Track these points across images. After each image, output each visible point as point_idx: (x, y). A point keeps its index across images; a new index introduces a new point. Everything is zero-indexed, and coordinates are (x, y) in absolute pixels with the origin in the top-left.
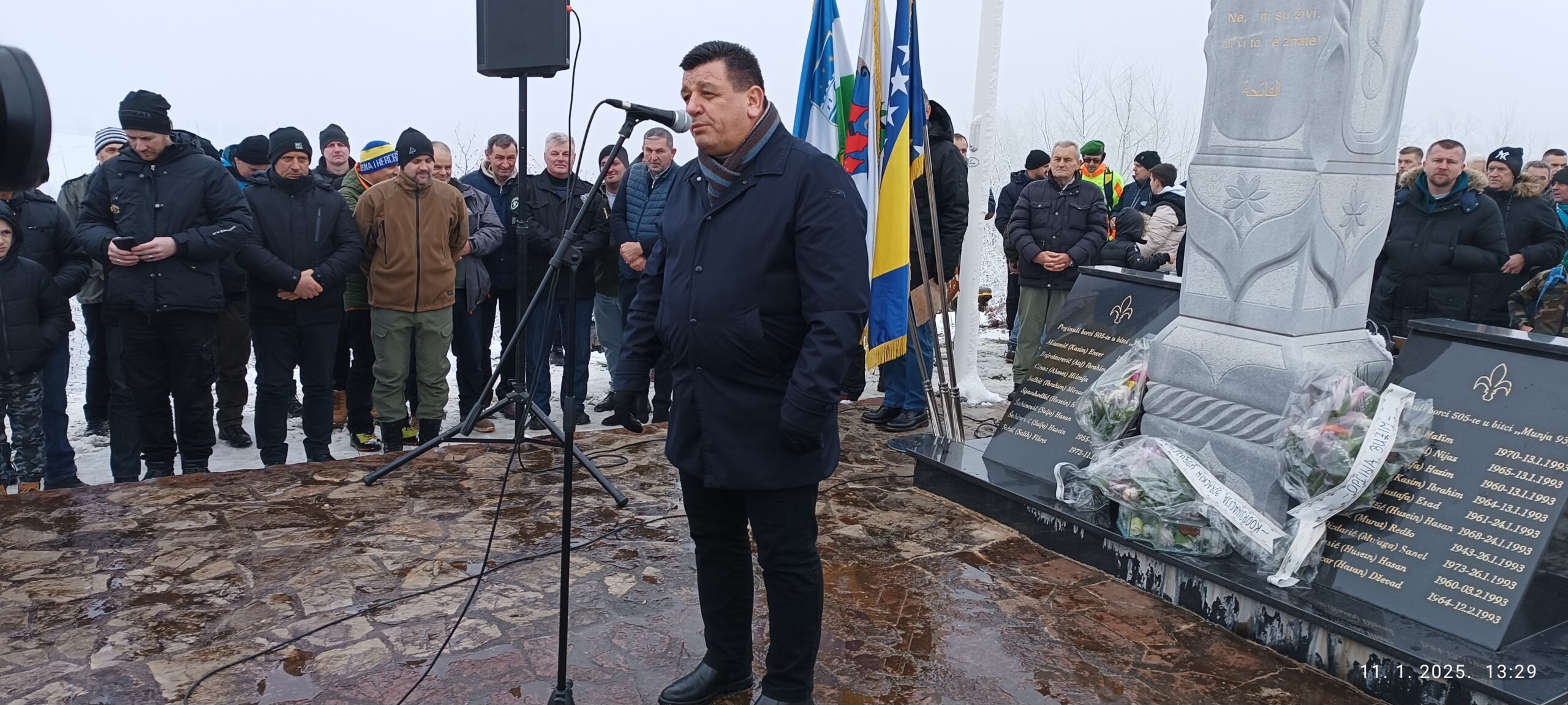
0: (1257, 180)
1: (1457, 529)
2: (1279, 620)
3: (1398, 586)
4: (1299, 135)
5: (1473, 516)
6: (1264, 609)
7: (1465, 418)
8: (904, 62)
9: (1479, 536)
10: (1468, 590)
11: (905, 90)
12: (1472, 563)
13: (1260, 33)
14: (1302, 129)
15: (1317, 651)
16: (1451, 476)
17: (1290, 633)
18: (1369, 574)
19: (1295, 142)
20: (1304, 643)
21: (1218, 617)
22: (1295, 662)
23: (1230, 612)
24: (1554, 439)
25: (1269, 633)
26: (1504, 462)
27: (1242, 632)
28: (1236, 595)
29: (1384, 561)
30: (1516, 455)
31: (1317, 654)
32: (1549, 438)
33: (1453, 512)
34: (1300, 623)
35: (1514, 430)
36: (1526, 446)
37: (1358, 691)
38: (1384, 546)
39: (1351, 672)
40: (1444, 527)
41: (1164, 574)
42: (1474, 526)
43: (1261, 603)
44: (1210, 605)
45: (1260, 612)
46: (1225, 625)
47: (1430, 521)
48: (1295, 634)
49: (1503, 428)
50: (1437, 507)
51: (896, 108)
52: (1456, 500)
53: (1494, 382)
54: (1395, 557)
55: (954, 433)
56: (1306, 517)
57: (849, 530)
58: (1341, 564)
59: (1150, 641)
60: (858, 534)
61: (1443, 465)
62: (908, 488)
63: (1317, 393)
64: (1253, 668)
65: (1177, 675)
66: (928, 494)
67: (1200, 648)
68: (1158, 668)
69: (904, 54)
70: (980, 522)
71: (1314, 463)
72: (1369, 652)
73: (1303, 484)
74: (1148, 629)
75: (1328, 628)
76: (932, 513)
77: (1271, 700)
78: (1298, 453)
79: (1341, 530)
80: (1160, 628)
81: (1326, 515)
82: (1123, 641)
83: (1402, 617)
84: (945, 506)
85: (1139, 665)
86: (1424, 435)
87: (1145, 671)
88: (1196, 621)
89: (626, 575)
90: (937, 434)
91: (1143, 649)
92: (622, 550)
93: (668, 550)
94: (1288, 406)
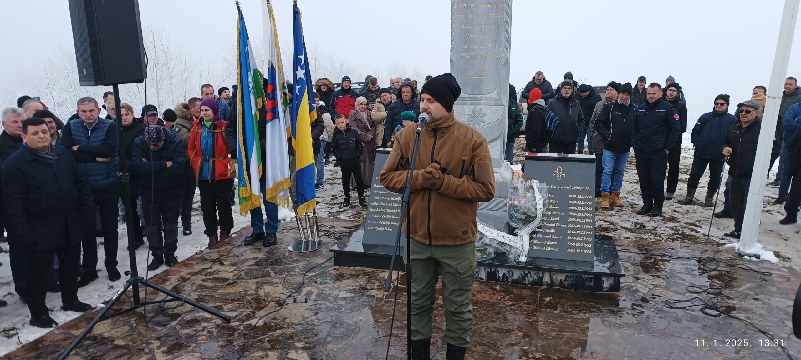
0: (480, 110)
1: (567, 225)
2: (530, 274)
3: (557, 250)
4: (496, 92)
5: (570, 220)
6: (524, 271)
7: (555, 187)
8: (302, 64)
9: (574, 226)
10: (578, 245)
11: (303, 77)
12: (576, 235)
13: (475, 53)
14: (496, 90)
15: (546, 280)
16: (558, 208)
17: (535, 277)
18: (546, 249)
19: (494, 95)
20: (541, 279)
21: (505, 280)
22: (538, 287)
23: (510, 277)
24: (584, 188)
25: (526, 280)
26: (573, 199)
27: (516, 283)
28: (512, 270)
29: (548, 242)
30: (575, 196)
32: (583, 188)
33: (563, 219)
34: (539, 272)
35: (571, 188)
36: (577, 192)
37: (563, 289)
38: (547, 237)
39: (560, 283)
40: (563, 226)
41: (479, 270)
42: (572, 223)
44: (501, 277)
45: (522, 273)
46: (508, 282)
47: (558, 225)
48: (537, 277)
49: (568, 188)
50: (558, 219)
51: (300, 86)
52: (563, 215)
53: (559, 173)
54: (552, 240)
55: (313, 237)
56: (524, 234)
57: (343, 294)
58: (535, 248)
59: (498, 296)
60: (349, 295)
61: (554, 205)
62: (333, 268)
63: (514, 188)
64: (533, 293)
65: (521, 305)
66: (345, 267)
67: (512, 293)
68: (513, 305)
69: (302, 60)
70: (381, 273)
71: (525, 213)
72: (565, 275)
73: (520, 222)
74: (491, 292)
75: (550, 271)
76: (359, 275)
77: (551, 302)
78: (517, 211)
79: (531, 236)
80: (493, 291)
81: (530, 232)
82: (492, 300)
83: (562, 260)
84: (359, 271)
85: (508, 306)
86: (547, 195)
87: (513, 307)
88: (498, 284)
89: (294, 351)
90: (303, 239)
91: (501, 300)
92: (268, 341)
93: (289, 333)
94: (510, 195)
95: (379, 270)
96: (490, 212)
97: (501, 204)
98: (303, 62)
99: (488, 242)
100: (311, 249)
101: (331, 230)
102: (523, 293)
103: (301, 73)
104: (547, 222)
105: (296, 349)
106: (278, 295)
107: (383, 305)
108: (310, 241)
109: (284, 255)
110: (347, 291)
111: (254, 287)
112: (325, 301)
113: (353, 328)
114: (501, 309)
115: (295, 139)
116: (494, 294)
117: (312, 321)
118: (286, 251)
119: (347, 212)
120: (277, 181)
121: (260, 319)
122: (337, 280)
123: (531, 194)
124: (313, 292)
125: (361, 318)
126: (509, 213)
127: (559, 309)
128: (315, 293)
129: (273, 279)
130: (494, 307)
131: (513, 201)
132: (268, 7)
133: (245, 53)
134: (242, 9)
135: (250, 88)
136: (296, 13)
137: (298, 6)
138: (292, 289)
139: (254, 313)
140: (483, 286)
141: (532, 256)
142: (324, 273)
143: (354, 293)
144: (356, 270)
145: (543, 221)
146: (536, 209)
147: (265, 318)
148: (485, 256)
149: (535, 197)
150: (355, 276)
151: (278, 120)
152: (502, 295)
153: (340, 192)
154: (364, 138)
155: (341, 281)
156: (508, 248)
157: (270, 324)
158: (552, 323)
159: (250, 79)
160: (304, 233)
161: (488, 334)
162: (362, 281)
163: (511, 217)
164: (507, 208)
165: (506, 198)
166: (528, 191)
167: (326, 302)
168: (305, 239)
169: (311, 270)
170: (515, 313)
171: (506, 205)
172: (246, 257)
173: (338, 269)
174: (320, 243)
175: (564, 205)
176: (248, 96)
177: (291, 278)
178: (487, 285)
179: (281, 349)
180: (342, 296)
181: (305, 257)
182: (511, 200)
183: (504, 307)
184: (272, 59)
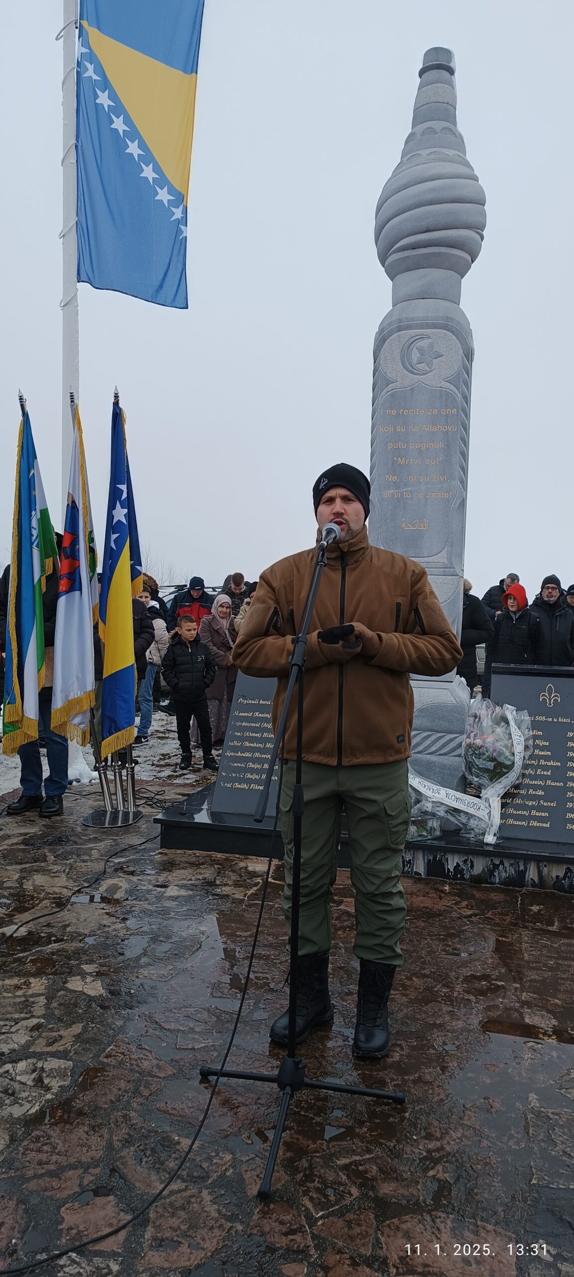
1: (565, 784)
2: (503, 865)
3: (548, 825)
4: (444, 553)
5: (570, 774)
6: (492, 860)
7: (544, 718)
8: (123, 498)
11: (124, 521)
13: (410, 489)
14: (446, 550)
15: (531, 877)
16: (550, 754)
17: (512, 871)
18: (529, 823)
19: (441, 558)
20: (522, 874)
21: (459, 876)
22: (517, 888)
23: (468, 870)
25: (497, 876)
26: (573, 740)
27: (477, 881)
28: (470, 857)
29: (534, 813)
31: (531, 879)
33: (559, 774)
34: (518, 862)
35: (571, 721)
37: (561, 894)
38: (530, 804)
39: (555, 883)
40: (558, 784)
41: (413, 858)
42: (573, 780)
43: (490, 857)
44: (452, 870)
45: (490, 863)
46: (465, 880)
47: (549, 782)
48: (515, 871)
49: (565, 720)
50: (549, 773)
51: (117, 535)
52: (558, 766)
53: (550, 695)
54: (540, 808)
55: (126, 806)
56: (492, 795)
57: (172, 891)
58: (511, 821)
59: (447, 902)
60: (183, 892)
61: (543, 748)
62: (157, 852)
63: (475, 717)
64: (508, 899)
65: (489, 915)
66: (179, 851)
67: (472, 897)
68: (475, 915)
69: (123, 491)
70: (241, 861)
71: (493, 759)
72: (565, 867)
73: (485, 775)
74: (435, 895)
75: (538, 860)
76: (203, 864)
77: (542, 912)
78: (479, 756)
79: (504, 801)
80: (438, 893)
81: (502, 792)
82: (436, 907)
83: (558, 843)
84: (203, 857)
85: (466, 917)
86: (531, 732)
87: (474, 919)
88: (446, 883)
89: (79, 977)
90: (109, 809)
91: (453, 908)
92: (31, 961)
93: (72, 948)
94: (467, 727)
95: (237, 856)
96: (433, 758)
97: (451, 744)
98: (125, 495)
99: (429, 809)
100: (122, 824)
101: (157, 797)
102: (490, 897)
103: (120, 514)
104: (532, 777)
105: (83, 975)
106: (57, 890)
107: (244, 910)
108: (121, 812)
109: (73, 831)
110: (182, 887)
111: (17, 876)
112: (140, 900)
113: (188, 943)
114: (454, 921)
115: (105, 624)
116: (441, 898)
117: (115, 930)
118: (77, 825)
119: (186, 776)
120: (70, 698)
121: (21, 926)
122: (164, 870)
123: (503, 729)
124: (121, 887)
125: (203, 928)
126: (465, 758)
127: (556, 924)
128: (124, 888)
129: (51, 865)
130: (441, 918)
131: (472, 739)
132: (72, 406)
133: (29, 480)
134: (28, 408)
135: (34, 538)
136: (118, 418)
137: (120, 405)
138: (83, 881)
139: (10, 915)
140: (420, 886)
141: (505, 835)
142: (142, 859)
143: (192, 890)
144: (198, 857)
145: (524, 775)
146: (513, 754)
147: (31, 925)
148: (425, 833)
149: (510, 734)
150: (196, 865)
151: (77, 593)
152: (454, 900)
153: (175, 750)
154: (221, 660)
155: (170, 871)
156: (463, 819)
157: (38, 934)
158: (545, 946)
159: (34, 523)
160: (111, 800)
161: (432, 959)
162: (208, 873)
163: (469, 766)
164: (462, 751)
165: (461, 733)
166: (498, 724)
167: (141, 903)
168: (112, 809)
169: (119, 854)
170: (479, 928)
171: (460, 745)
172: (8, 832)
173: (166, 854)
174: (138, 815)
175: (559, 750)
176: (29, 550)
177: (83, 864)
178: (428, 884)
179: (54, 974)
180: (172, 894)
181: (109, 835)
182: (469, 737)
183: (459, 918)
184: (73, 491)
